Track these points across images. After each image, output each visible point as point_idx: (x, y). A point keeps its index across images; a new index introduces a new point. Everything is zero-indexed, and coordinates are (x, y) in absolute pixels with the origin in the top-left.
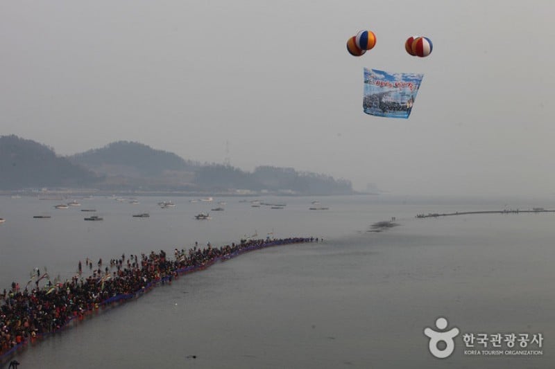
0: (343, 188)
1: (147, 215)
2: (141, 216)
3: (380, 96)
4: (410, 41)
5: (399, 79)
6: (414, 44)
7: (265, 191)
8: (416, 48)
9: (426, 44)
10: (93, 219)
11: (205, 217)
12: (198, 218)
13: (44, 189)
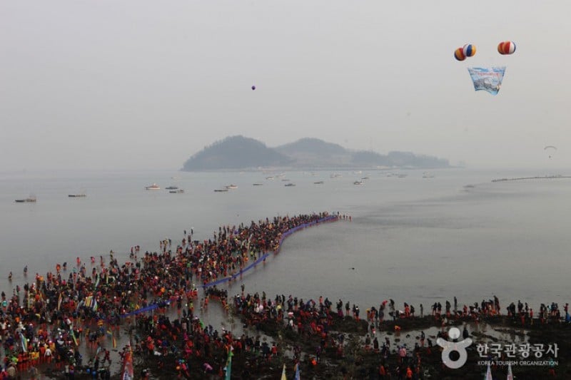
0: (444, 163)
1: (322, 182)
2: (319, 183)
3: (483, 80)
4: (501, 45)
5: (491, 70)
6: (503, 46)
7: (395, 167)
8: (505, 49)
9: (512, 46)
10: (290, 185)
11: (359, 183)
12: (355, 183)
13: (260, 168)
